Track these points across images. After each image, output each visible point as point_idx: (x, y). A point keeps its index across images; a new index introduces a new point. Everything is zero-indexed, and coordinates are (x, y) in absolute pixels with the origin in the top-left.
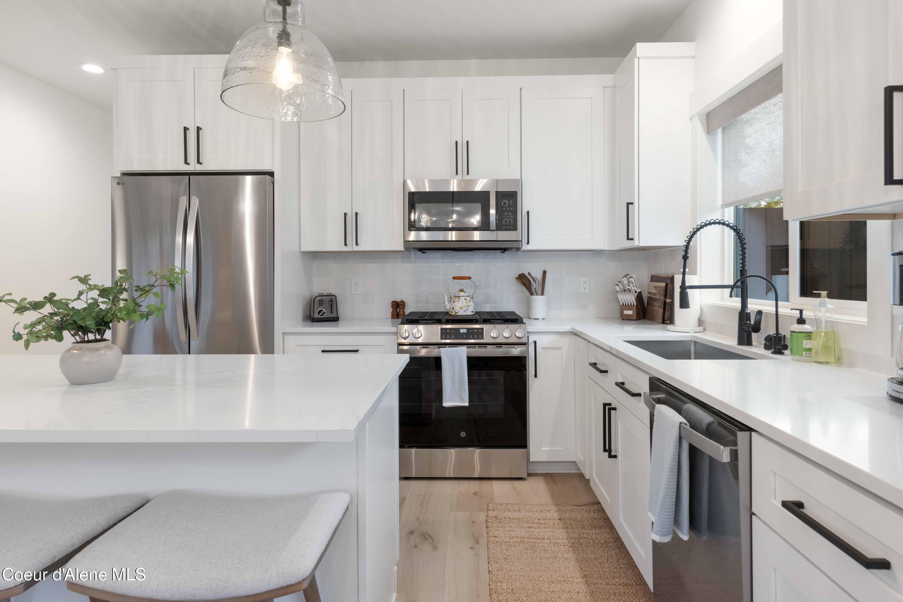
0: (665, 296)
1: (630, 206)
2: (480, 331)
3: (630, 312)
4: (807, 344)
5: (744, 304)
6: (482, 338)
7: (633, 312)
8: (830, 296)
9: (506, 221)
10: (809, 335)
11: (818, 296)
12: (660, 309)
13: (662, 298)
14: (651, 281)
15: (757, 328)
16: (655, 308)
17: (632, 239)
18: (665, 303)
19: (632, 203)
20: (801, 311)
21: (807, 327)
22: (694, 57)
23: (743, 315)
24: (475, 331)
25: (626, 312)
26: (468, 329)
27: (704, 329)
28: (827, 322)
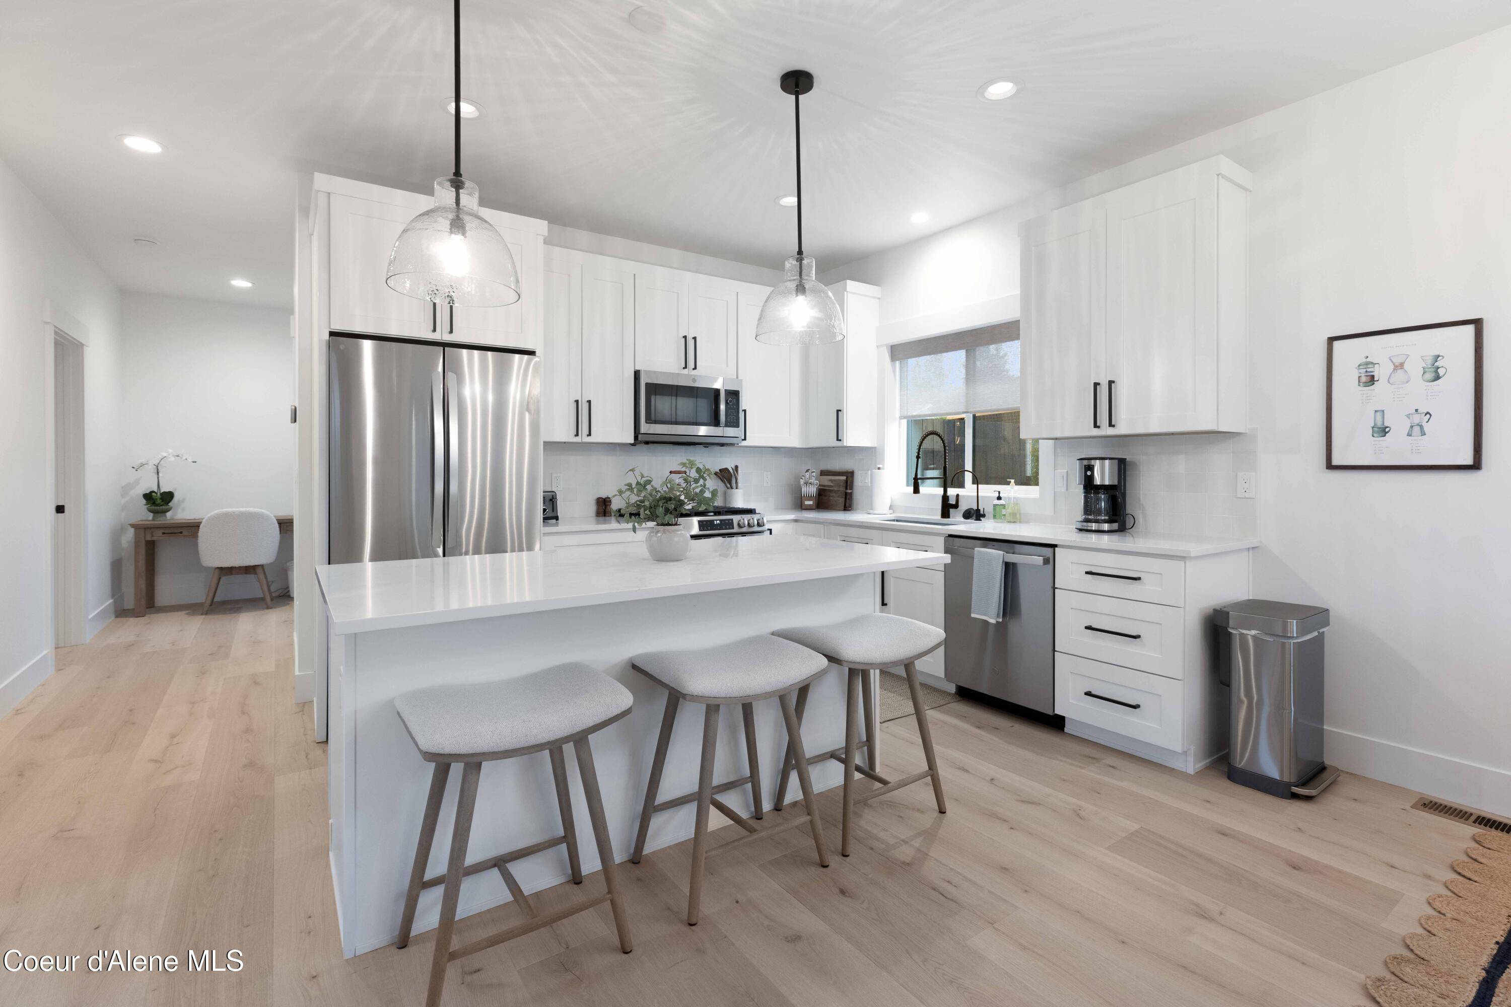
0: (846, 489)
1: (839, 412)
2: (730, 521)
3: (811, 503)
4: (1004, 512)
5: (945, 491)
6: (733, 528)
7: (813, 503)
8: (1017, 483)
9: (730, 418)
10: (1004, 506)
11: (1008, 483)
12: (840, 499)
13: (843, 489)
14: (821, 475)
15: (956, 506)
16: (831, 498)
17: (840, 440)
18: (846, 494)
19: (840, 411)
20: (999, 492)
21: (1002, 502)
22: (879, 298)
23: (945, 498)
24: (727, 522)
25: (807, 503)
26: (721, 521)
27: (893, 512)
28: (1014, 498)
